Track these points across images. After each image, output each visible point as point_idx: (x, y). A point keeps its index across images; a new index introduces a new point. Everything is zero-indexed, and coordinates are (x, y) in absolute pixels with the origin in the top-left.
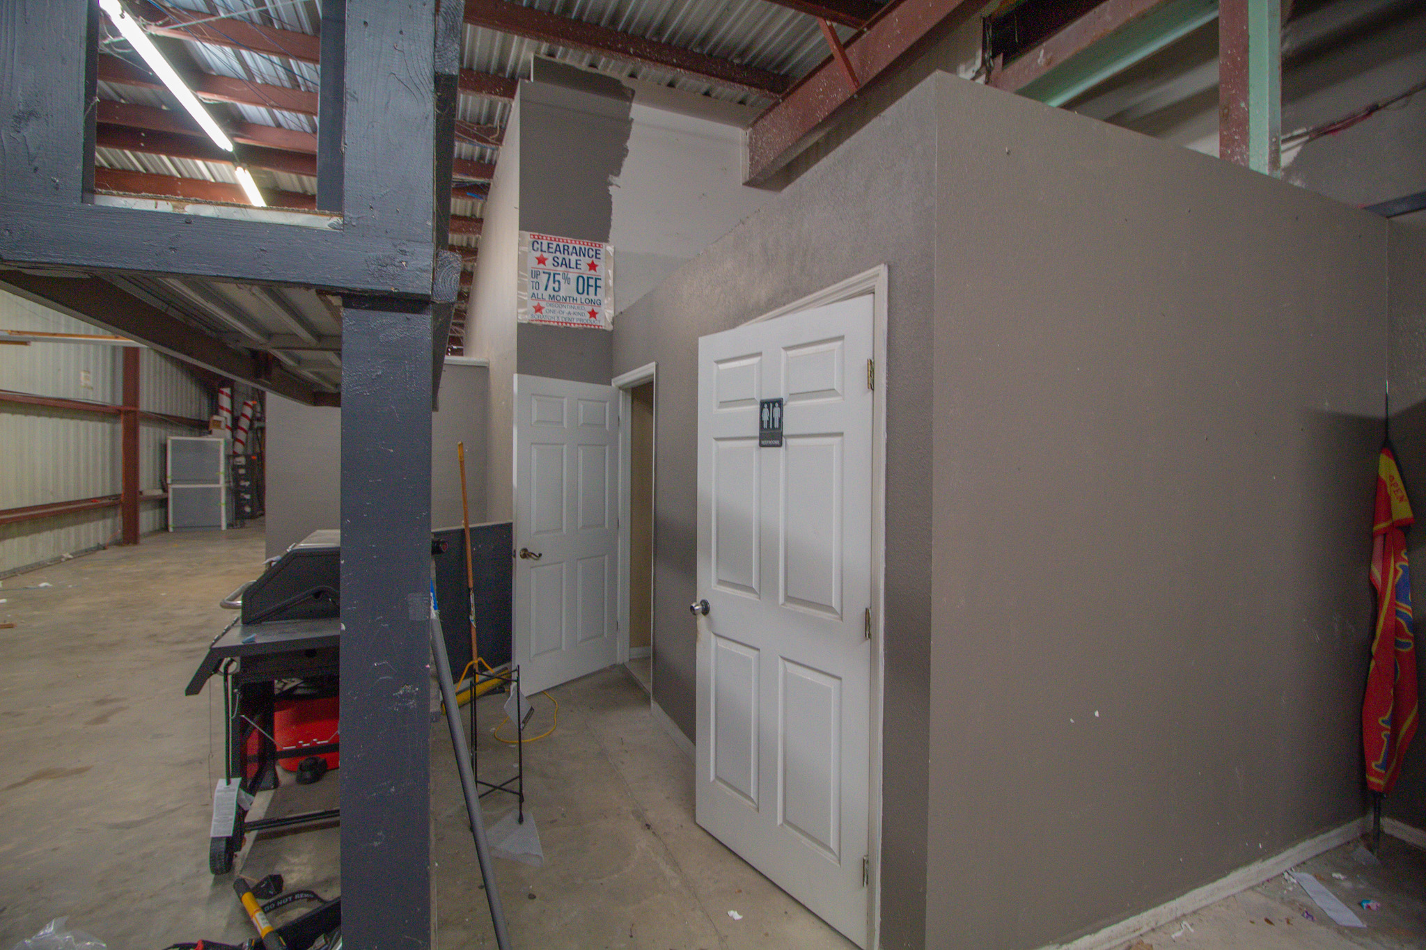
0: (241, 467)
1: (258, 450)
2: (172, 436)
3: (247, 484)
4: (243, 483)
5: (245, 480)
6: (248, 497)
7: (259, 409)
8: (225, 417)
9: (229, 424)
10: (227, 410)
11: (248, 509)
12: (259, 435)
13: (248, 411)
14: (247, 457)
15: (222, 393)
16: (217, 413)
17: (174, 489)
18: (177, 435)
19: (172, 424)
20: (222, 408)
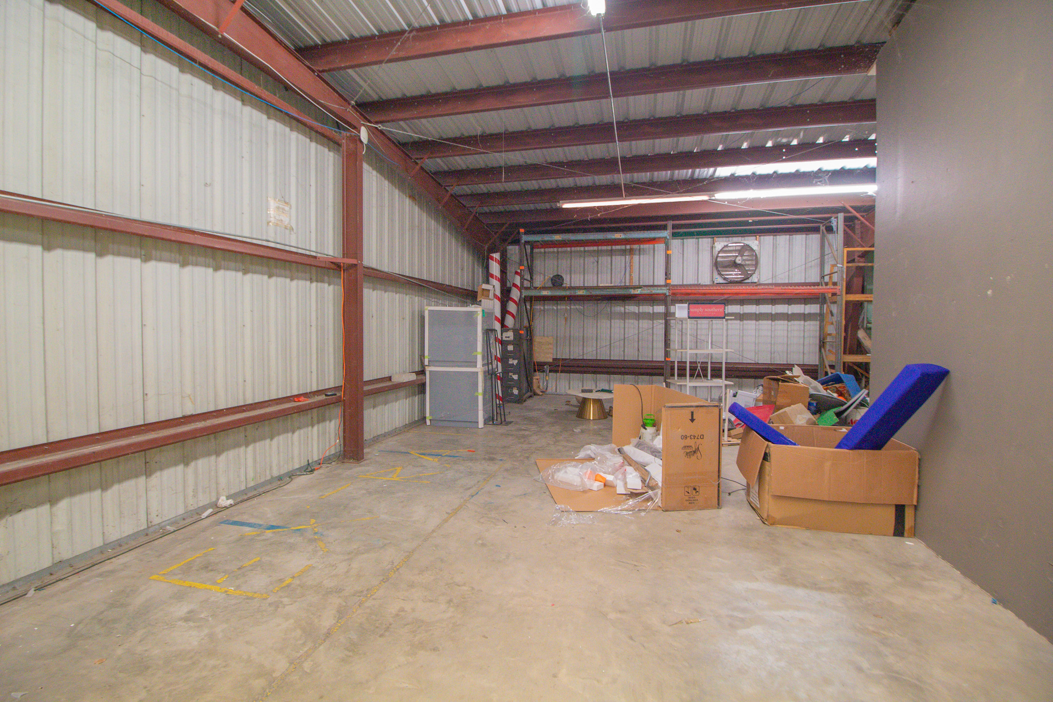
0: (509, 343)
1: (526, 323)
2: (430, 305)
3: (515, 362)
4: (511, 362)
5: (514, 359)
6: (515, 377)
7: (528, 277)
8: (495, 286)
9: (498, 293)
10: (496, 278)
11: (516, 392)
12: (528, 307)
13: (517, 280)
14: (515, 331)
15: (492, 258)
16: (488, 282)
17: (430, 372)
18: (437, 304)
19: (430, 291)
20: (492, 276)
